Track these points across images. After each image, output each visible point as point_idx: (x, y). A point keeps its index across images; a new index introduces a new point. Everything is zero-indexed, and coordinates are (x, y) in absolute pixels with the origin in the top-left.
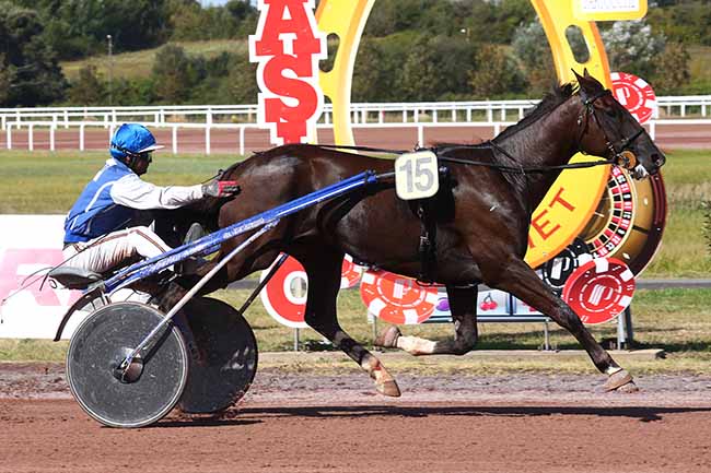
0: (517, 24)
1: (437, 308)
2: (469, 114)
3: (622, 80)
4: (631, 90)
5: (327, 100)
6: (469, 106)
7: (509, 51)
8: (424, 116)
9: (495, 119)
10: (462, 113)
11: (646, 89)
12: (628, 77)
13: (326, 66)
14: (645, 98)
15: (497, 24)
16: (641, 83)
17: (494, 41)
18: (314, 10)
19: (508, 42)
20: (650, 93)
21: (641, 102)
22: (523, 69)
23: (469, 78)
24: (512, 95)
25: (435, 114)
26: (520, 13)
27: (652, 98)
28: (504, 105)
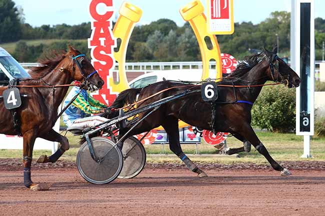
1: (157, 139)
2: (133, 67)
3: (225, 56)
4: (228, 60)
5: (117, 62)
6: (133, 64)
11: (234, 59)
12: (227, 55)
13: (116, 50)
14: (233, 62)
15: (141, 35)
16: (232, 57)
17: (140, 41)
18: (112, 30)
19: (145, 41)
20: (235, 61)
21: (232, 64)
22: (151, 51)
27: (236, 63)
28: (146, 64)
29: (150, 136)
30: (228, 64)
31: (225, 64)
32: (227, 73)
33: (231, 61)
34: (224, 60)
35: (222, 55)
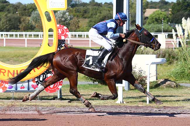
0: (32, 11)
1: (8, 88)
2: (18, 36)
3: (60, 26)
6: (18, 33)
7: (30, 18)
8: (6, 36)
9: (25, 37)
10: (16, 35)
11: (67, 29)
12: (62, 26)
15: (27, 11)
16: (65, 28)
17: (26, 15)
19: (30, 16)
20: (68, 30)
21: (65, 33)
22: (33, 23)
23: (18, 26)
24: (30, 30)
25: (9, 35)
26: (33, 8)
27: (68, 32)
28: (28, 33)
29: (3, 86)
30: (63, 32)
31: (60, 32)
32: (62, 39)
33: (65, 31)
34: (59, 30)
35: (58, 25)
